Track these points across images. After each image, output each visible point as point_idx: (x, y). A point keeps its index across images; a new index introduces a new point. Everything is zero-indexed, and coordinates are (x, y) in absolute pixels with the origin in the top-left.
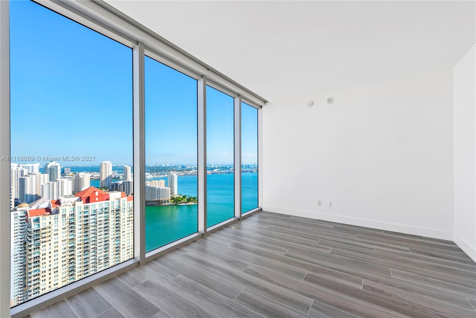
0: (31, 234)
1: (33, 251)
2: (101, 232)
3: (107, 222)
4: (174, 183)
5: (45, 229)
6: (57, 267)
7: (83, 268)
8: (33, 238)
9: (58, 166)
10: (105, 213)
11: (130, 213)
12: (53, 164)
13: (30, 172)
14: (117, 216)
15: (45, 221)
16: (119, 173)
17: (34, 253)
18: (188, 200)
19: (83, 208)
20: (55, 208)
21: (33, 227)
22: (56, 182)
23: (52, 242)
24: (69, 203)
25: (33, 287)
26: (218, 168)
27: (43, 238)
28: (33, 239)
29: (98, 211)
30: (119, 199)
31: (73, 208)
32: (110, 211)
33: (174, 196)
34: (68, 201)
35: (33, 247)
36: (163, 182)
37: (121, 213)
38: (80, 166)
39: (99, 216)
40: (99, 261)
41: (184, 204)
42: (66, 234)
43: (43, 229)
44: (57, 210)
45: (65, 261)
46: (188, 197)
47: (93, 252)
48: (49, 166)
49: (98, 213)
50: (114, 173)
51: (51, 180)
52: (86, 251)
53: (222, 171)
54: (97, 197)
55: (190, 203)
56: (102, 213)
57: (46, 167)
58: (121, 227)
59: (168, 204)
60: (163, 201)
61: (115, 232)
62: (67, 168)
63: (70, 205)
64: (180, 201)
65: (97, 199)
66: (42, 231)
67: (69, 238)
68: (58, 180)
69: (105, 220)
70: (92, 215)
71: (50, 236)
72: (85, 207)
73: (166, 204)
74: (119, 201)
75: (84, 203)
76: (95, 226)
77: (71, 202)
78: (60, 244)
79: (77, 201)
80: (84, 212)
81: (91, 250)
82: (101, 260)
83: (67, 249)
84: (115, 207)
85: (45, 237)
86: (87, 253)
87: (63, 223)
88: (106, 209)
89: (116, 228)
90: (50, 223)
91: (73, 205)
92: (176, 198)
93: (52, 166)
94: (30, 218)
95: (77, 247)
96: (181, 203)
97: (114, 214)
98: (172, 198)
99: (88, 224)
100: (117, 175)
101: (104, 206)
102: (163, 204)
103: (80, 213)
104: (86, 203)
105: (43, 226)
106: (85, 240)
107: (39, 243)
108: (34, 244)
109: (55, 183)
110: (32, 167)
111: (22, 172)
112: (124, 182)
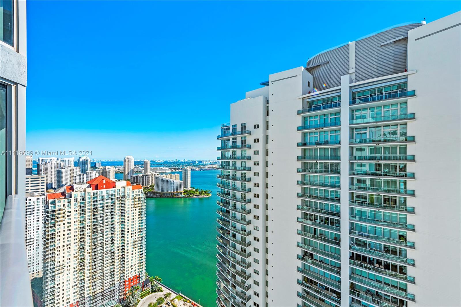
0: (49, 214)
1: (50, 228)
2: (108, 216)
3: (113, 207)
4: (187, 177)
5: (60, 210)
6: (70, 244)
7: (92, 246)
8: (50, 217)
9: (88, 159)
10: (112, 199)
11: (134, 200)
12: (84, 158)
13: (67, 165)
14: (122, 203)
15: (60, 203)
16: (141, 167)
17: (51, 231)
18: (199, 193)
19: (92, 194)
20: (69, 193)
21: (50, 208)
22: (86, 174)
23: (66, 222)
25: (49, 259)
27: (58, 218)
28: (50, 219)
29: (105, 197)
30: (125, 187)
31: (84, 193)
32: (116, 198)
33: (187, 189)
34: (80, 188)
35: (50, 225)
36: (178, 175)
37: (126, 199)
39: (106, 201)
40: (106, 242)
41: (196, 197)
42: (77, 216)
43: (58, 210)
44: (70, 195)
45: (76, 239)
46: (199, 191)
47: (100, 234)
48: (81, 160)
49: (105, 199)
50: (137, 167)
51: (82, 173)
52: (95, 232)
54: (104, 184)
55: (202, 196)
56: (109, 199)
57: (79, 160)
58: (126, 212)
59: (181, 196)
60: (177, 193)
61: (120, 217)
62: (98, 162)
63: (81, 191)
64: (192, 193)
65: (104, 186)
66: (57, 212)
67: (80, 219)
68: (88, 172)
69: (111, 206)
70: (100, 200)
71: (64, 217)
72: (94, 193)
73: (179, 196)
75: (93, 190)
76: (102, 210)
77: (83, 188)
78: (72, 224)
79: (88, 187)
80: (93, 197)
81: (99, 232)
82: (108, 241)
83: (78, 229)
84: (121, 195)
85: (60, 218)
86: (95, 234)
87: (75, 206)
88: (112, 195)
89: (121, 213)
90: (64, 205)
91: (84, 191)
92: (189, 191)
93: (83, 160)
94: (49, 201)
95: (87, 228)
96: (193, 196)
97: (119, 201)
98: (186, 191)
99: (96, 208)
100: (139, 168)
101: (111, 193)
102: (177, 196)
103: (90, 198)
104: (95, 190)
105: (58, 208)
106: (93, 222)
107: (55, 222)
108: (51, 223)
110: (69, 160)
111: (60, 164)
112: (143, 175)
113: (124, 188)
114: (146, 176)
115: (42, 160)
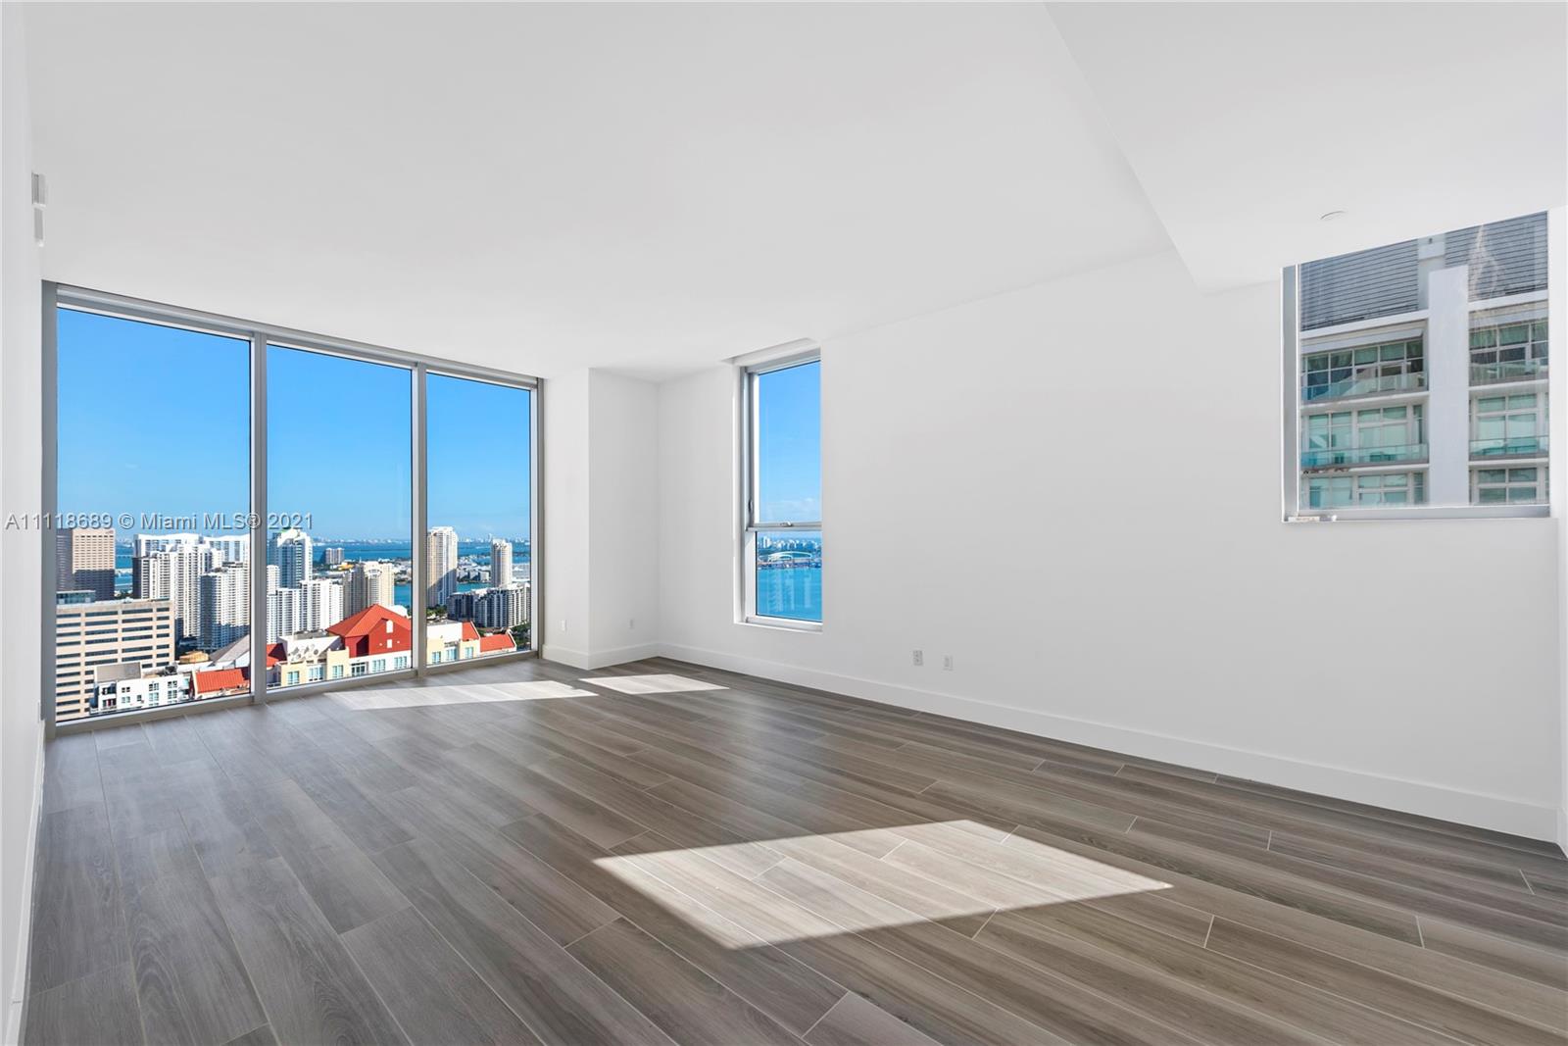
9: (304, 540)
12: (291, 534)
13: (232, 559)
16: (479, 564)
19: (348, 671)
20: (271, 667)
22: (298, 590)
24: (310, 656)
26: (784, 549)
30: (457, 645)
31: (321, 669)
34: (307, 649)
38: (370, 541)
44: (275, 675)
48: (280, 542)
50: (465, 564)
51: (284, 584)
53: (798, 560)
54: (390, 636)
57: (273, 543)
62: (333, 547)
63: (312, 661)
65: (390, 643)
68: (303, 582)
72: (355, 667)
74: (455, 650)
75: (351, 656)
77: (316, 652)
79: (333, 648)
91: (320, 661)
93: (288, 542)
94: (201, 697)
100: (473, 568)
104: (357, 656)
109: (296, 593)
110: (237, 543)
111: (209, 558)
112: (491, 593)
113: (454, 648)
114: (501, 596)
115: (148, 543)
